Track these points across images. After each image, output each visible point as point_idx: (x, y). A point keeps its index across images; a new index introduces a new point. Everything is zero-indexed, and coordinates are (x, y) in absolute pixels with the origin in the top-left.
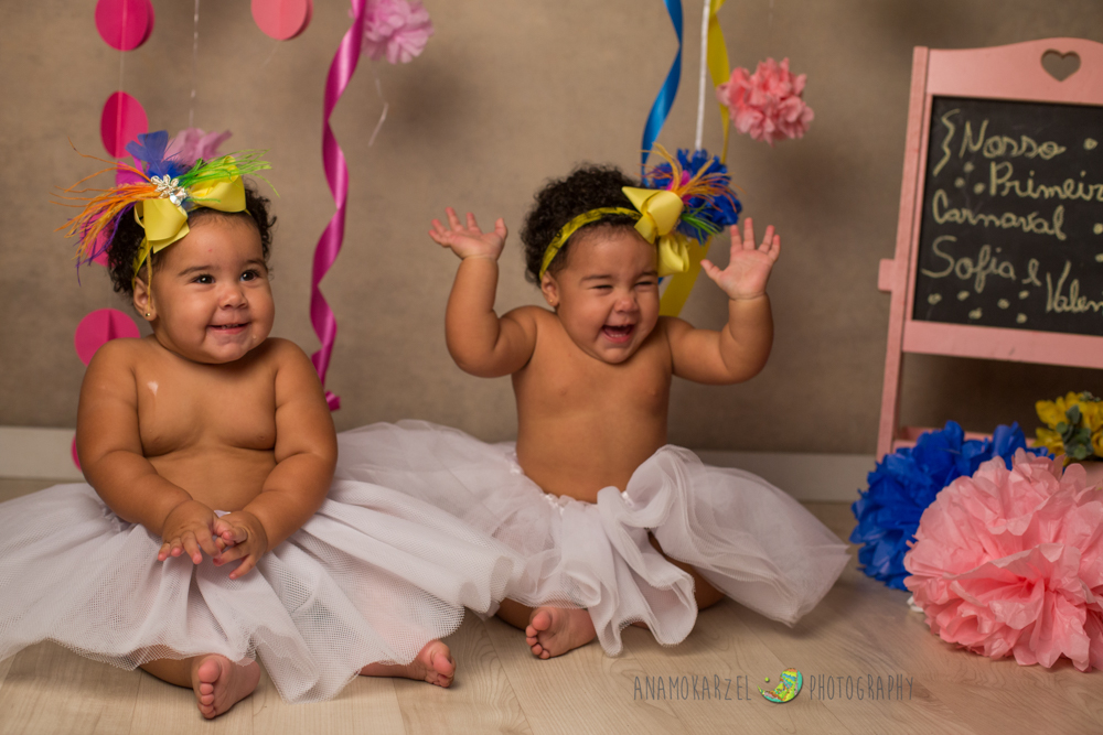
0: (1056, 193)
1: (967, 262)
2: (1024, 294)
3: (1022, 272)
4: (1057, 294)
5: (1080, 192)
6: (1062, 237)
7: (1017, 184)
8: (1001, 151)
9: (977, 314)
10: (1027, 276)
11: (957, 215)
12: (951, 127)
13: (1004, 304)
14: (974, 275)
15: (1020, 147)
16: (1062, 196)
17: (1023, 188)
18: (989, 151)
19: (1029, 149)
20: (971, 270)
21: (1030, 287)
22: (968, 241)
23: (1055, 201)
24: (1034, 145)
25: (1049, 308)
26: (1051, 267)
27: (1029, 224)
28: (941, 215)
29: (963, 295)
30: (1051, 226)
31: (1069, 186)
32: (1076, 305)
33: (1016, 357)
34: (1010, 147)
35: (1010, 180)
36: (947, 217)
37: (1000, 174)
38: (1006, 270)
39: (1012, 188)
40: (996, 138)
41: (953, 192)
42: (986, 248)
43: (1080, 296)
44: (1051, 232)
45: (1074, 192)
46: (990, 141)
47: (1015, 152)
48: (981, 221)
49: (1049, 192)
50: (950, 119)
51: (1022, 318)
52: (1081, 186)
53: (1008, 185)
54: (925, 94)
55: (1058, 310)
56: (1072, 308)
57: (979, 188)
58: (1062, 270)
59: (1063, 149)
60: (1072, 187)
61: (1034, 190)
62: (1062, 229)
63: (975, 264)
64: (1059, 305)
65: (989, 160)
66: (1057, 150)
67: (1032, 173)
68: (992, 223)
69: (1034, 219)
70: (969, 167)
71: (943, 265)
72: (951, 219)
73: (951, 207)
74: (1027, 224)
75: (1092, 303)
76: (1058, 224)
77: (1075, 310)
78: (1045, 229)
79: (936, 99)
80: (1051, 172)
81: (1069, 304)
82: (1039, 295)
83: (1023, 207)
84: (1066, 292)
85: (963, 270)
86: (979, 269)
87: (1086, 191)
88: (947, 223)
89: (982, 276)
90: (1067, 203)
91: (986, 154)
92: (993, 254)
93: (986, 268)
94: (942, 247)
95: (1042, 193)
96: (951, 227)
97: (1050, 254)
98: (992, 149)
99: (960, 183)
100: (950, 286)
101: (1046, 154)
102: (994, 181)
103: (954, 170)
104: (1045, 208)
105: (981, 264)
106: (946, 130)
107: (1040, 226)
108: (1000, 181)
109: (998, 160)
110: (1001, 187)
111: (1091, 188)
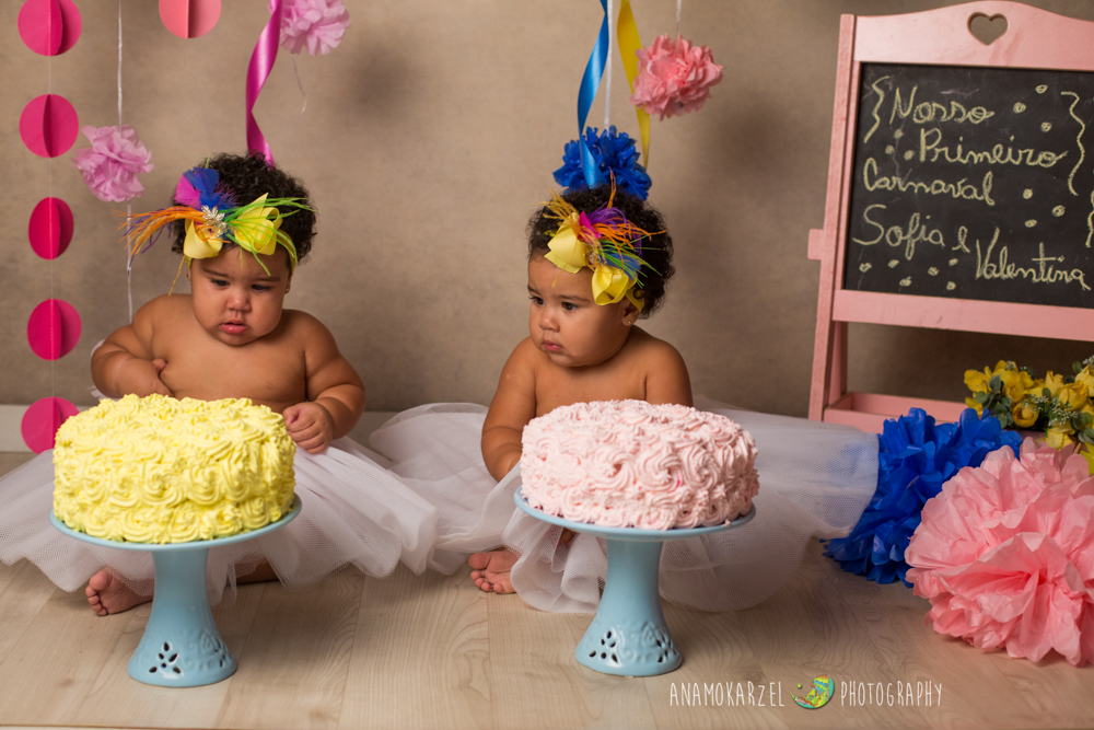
0: (985, 158)
1: (897, 230)
2: (953, 262)
3: (951, 239)
4: (987, 261)
5: (1009, 157)
6: (991, 203)
7: (946, 149)
8: (930, 117)
9: (907, 282)
10: (957, 243)
11: (885, 183)
12: (881, 93)
13: (933, 271)
14: (904, 242)
15: (949, 113)
16: (991, 162)
17: (953, 154)
18: (918, 118)
19: (959, 114)
20: (901, 238)
21: (959, 254)
22: (898, 208)
23: (985, 166)
24: (963, 110)
25: (978, 275)
26: (980, 234)
27: (959, 191)
28: (871, 184)
29: (893, 263)
30: (980, 193)
31: (998, 151)
32: (1005, 272)
33: (944, 325)
34: (939, 113)
35: (939, 146)
36: (877, 184)
37: (930, 140)
38: (936, 237)
39: (942, 154)
40: (926, 104)
41: (883, 160)
42: (917, 215)
43: (1008, 263)
44: (981, 198)
45: (1003, 158)
46: (920, 107)
47: (944, 118)
48: (911, 188)
49: (978, 157)
50: (879, 85)
51: (951, 286)
52: (1010, 150)
53: (938, 151)
54: (852, 61)
55: (987, 277)
56: (1001, 274)
57: (909, 155)
58: (992, 237)
59: (992, 114)
60: (1001, 152)
61: (963, 156)
62: (991, 195)
63: (905, 234)
64: (988, 272)
65: (920, 126)
66: (986, 115)
67: (961, 139)
68: (921, 189)
69: (963, 185)
70: (899, 134)
71: (874, 233)
72: (882, 187)
73: (881, 174)
74: (957, 191)
75: (1022, 270)
76: (987, 190)
77: (1005, 277)
78: (975, 195)
79: (864, 65)
80: (981, 137)
81: (998, 271)
82: (969, 263)
83: (952, 173)
84: (995, 259)
85: (894, 238)
86: (909, 236)
87: (1015, 156)
88: (877, 189)
89: (912, 244)
90: (996, 168)
91: (916, 120)
92: (923, 221)
93: (915, 236)
94: (872, 215)
95: (971, 158)
96: (882, 195)
97: (979, 221)
98: (922, 116)
99: (890, 150)
100: (880, 254)
101: (974, 118)
102: (924, 147)
103: (884, 137)
104: (974, 174)
105: (911, 231)
106: (876, 97)
107: (969, 192)
108: (929, 148)
109: (927, 126)
110: (930, 154)
111: (1020, 152)
